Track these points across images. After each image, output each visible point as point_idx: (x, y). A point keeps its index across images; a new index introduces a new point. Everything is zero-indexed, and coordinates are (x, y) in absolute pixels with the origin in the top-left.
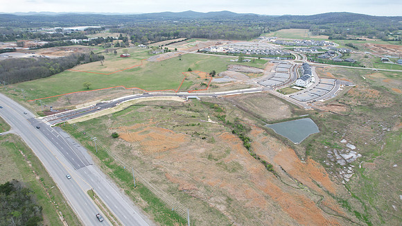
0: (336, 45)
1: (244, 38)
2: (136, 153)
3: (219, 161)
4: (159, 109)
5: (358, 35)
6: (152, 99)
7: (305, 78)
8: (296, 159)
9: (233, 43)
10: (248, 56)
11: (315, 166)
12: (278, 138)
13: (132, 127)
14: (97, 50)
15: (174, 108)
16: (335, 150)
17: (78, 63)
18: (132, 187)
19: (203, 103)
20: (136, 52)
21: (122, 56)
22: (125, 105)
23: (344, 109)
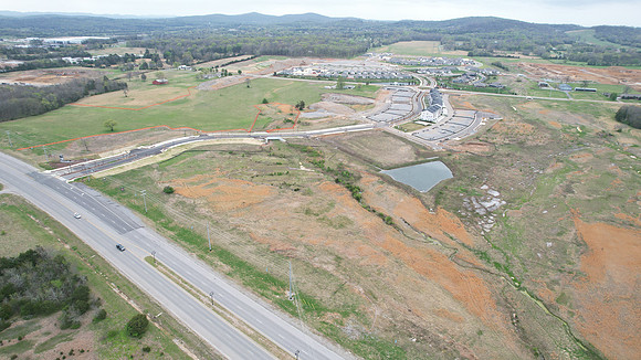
0: (478, 65)
1: (343, 55)
2: (204, 211)
3: (321, 216)
4: (228, 155)
5: (510, 50)
6: (215, 142)
7: (433, 110)
8: (423, 210)
9: (326, 62)
10: (351, 80)
11: (446, 216)
12: (398, 185)
13: (191, 179)
14: (112, 74)
15: (249, 154)
16: (473, 198)
17: (86, 94)
18: (207, 250)
19: (289, 145)
20: (176, 76)
21: (155, 83)
22: (175, 151)
23: (487, 149)
